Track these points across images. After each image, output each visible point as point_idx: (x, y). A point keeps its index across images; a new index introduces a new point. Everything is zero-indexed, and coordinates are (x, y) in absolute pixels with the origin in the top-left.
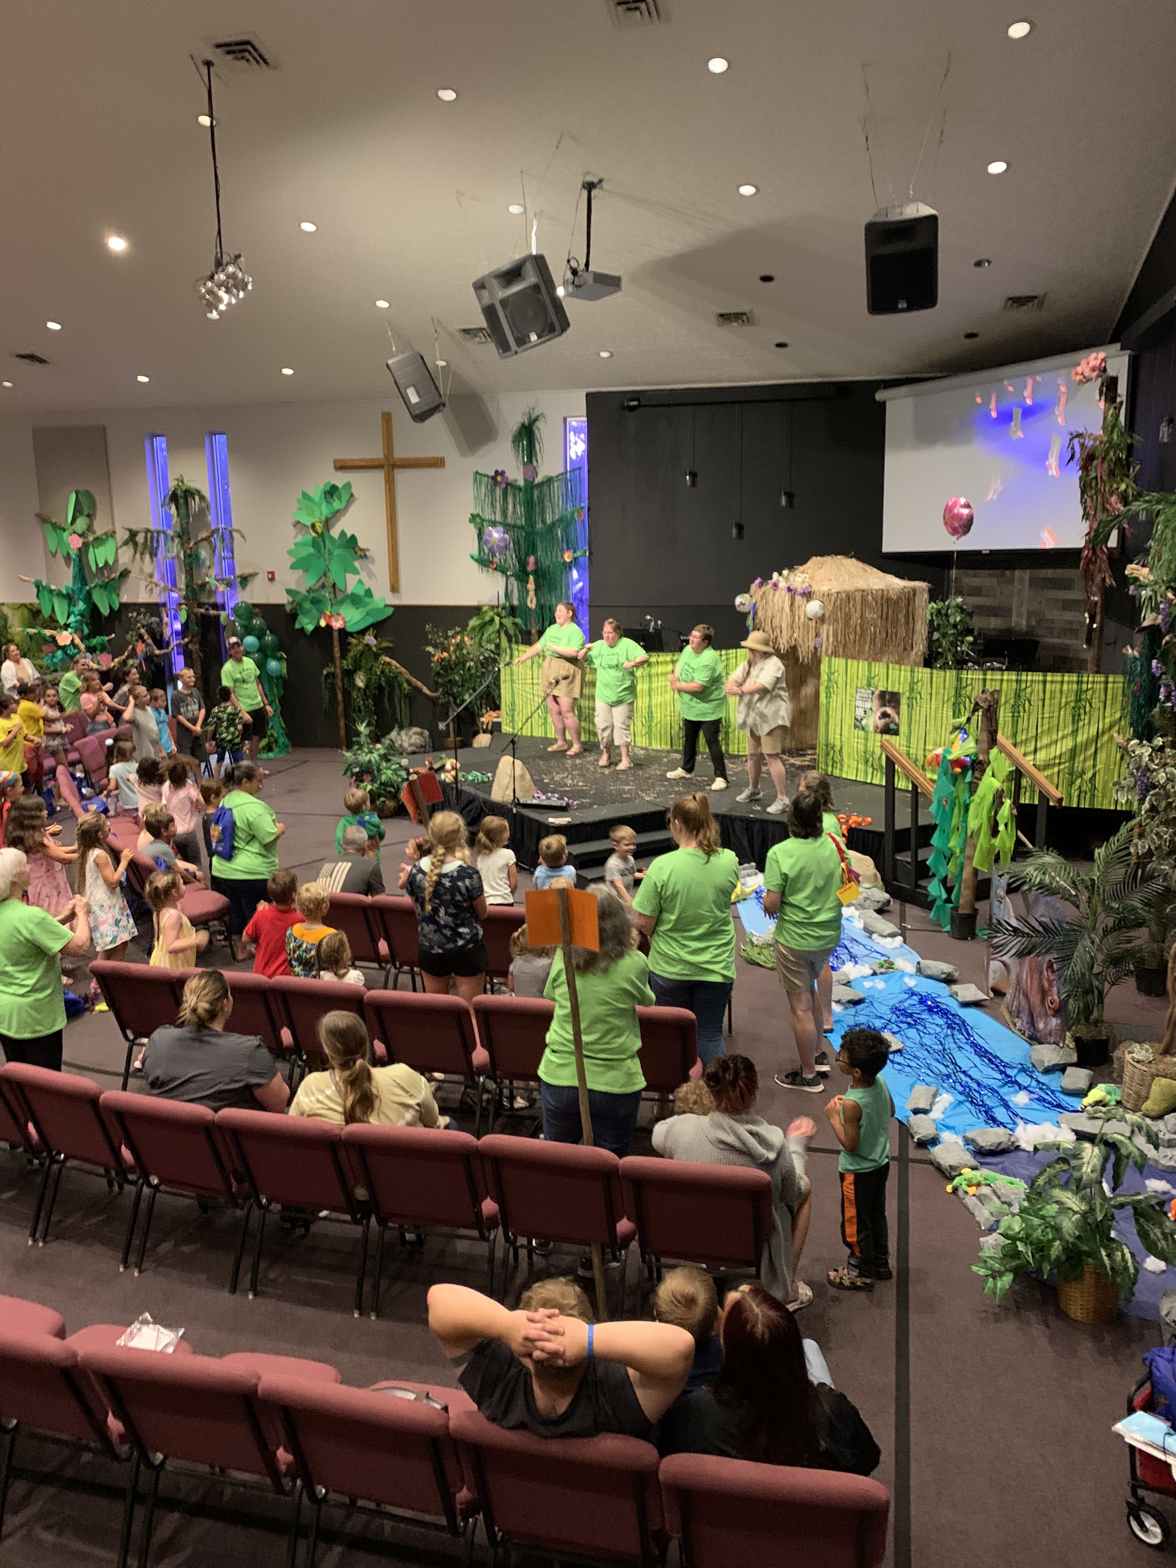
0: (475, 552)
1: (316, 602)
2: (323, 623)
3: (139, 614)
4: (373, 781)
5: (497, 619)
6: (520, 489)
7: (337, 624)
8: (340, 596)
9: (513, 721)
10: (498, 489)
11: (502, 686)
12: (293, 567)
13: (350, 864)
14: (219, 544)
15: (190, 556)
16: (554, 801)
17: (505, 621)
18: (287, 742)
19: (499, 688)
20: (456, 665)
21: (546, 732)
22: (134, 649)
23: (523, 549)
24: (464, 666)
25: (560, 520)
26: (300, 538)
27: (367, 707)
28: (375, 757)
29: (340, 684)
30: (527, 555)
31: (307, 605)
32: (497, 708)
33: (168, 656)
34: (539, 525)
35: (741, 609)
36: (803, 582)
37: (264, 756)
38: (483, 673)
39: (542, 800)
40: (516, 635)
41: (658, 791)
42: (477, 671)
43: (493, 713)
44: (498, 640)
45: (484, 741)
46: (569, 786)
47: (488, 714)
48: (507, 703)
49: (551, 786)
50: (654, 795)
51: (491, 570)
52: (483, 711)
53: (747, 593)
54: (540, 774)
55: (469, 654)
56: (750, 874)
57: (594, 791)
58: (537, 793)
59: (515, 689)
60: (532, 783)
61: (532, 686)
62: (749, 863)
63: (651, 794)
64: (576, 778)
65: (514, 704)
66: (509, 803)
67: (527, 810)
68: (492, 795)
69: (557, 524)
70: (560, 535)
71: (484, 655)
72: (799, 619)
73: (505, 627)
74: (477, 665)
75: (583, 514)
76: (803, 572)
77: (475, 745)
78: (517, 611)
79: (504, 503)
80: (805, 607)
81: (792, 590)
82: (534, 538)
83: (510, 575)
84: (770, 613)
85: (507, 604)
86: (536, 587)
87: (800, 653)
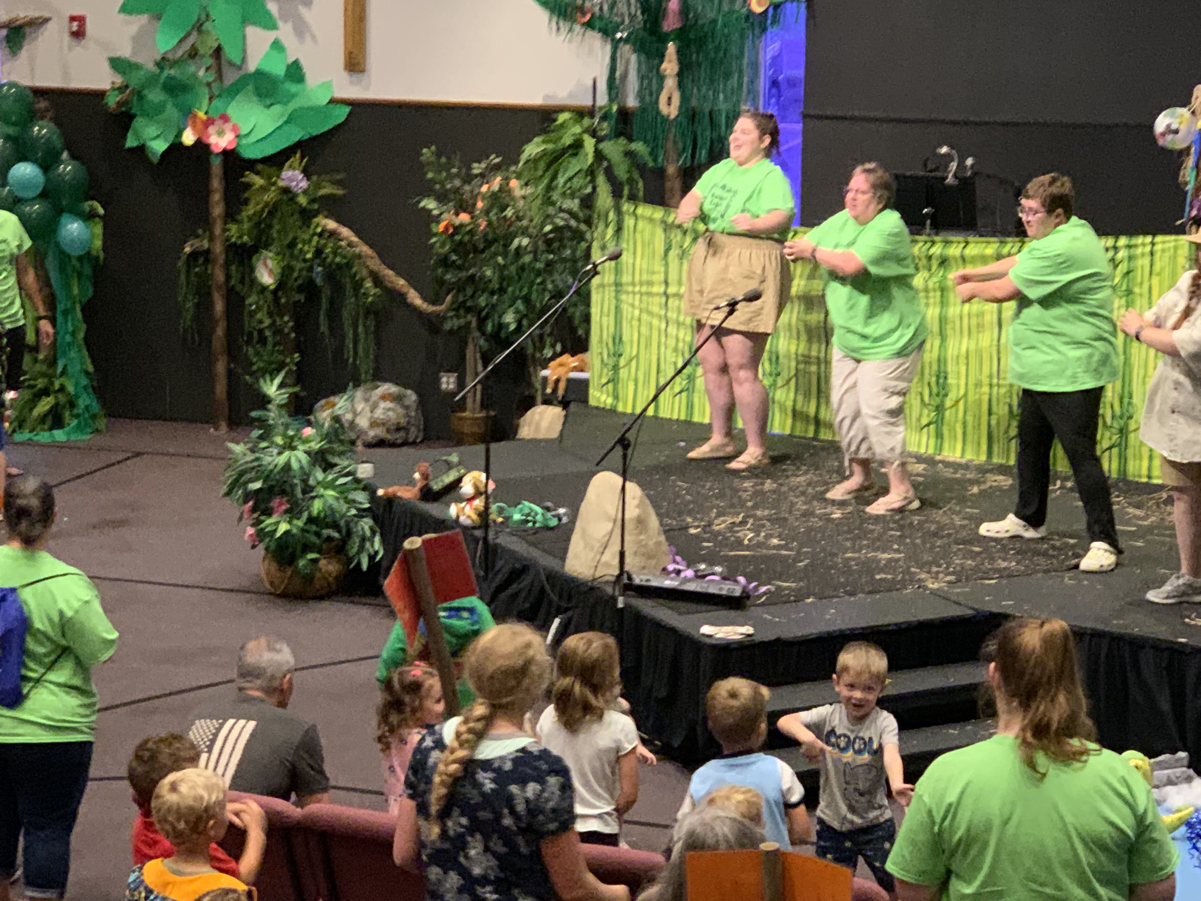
1: (175, 88)
2: (189, 138)
4: (293, 512)
5: (589, 143)
7: (220, 141)
8: (231, 77)
9: (614, 380)
11: (595, 297)
12: (126, 7)
13: (252, 724)
16: (714, 585)
17: (607, 147)
18: (96, 407)
19: (587, 303)
20: (489, 244)
21: (690, 406)
24: (506, 246)
27: (278, 331)
28: (298, 458)
29: (220, 276)
31: (155, 96)
32: (579, 345)
35: (1169, 142)
37: (44, 437)
38: (549, 264)
39: (686, 580)
40: (631, 181)
41: (958, 568)
42: (536, 259)
43: (571, 359)
44: (589, 190)
45: (545, 424)
46: (748, 548)
47: (559, 360)
48: (605, 336)
49: (706, 544)
50: (949, 578)
51: (577, 28)
52: (545, 352)
53: (1184, 105)
54: (680, 514)
55: (519, 219)
56: (1174, 778)
57: (807, 561)
58: (674, 561)
59: (624, 307)
60: (662, 538)
61: (664, 299)
62: (1174, 752)
63: (941, 576)
64: (763, 526)
65: (621, 339)
66: (607, 582)
67: (650, 603)
68: (568, 561)
71: (552, 223)
73: (608, 160)
74: (535, 244)
77: (525, 432)
78: (636, 122)
83: (621, 39)
85: (614, 108)
86: (681, 69)
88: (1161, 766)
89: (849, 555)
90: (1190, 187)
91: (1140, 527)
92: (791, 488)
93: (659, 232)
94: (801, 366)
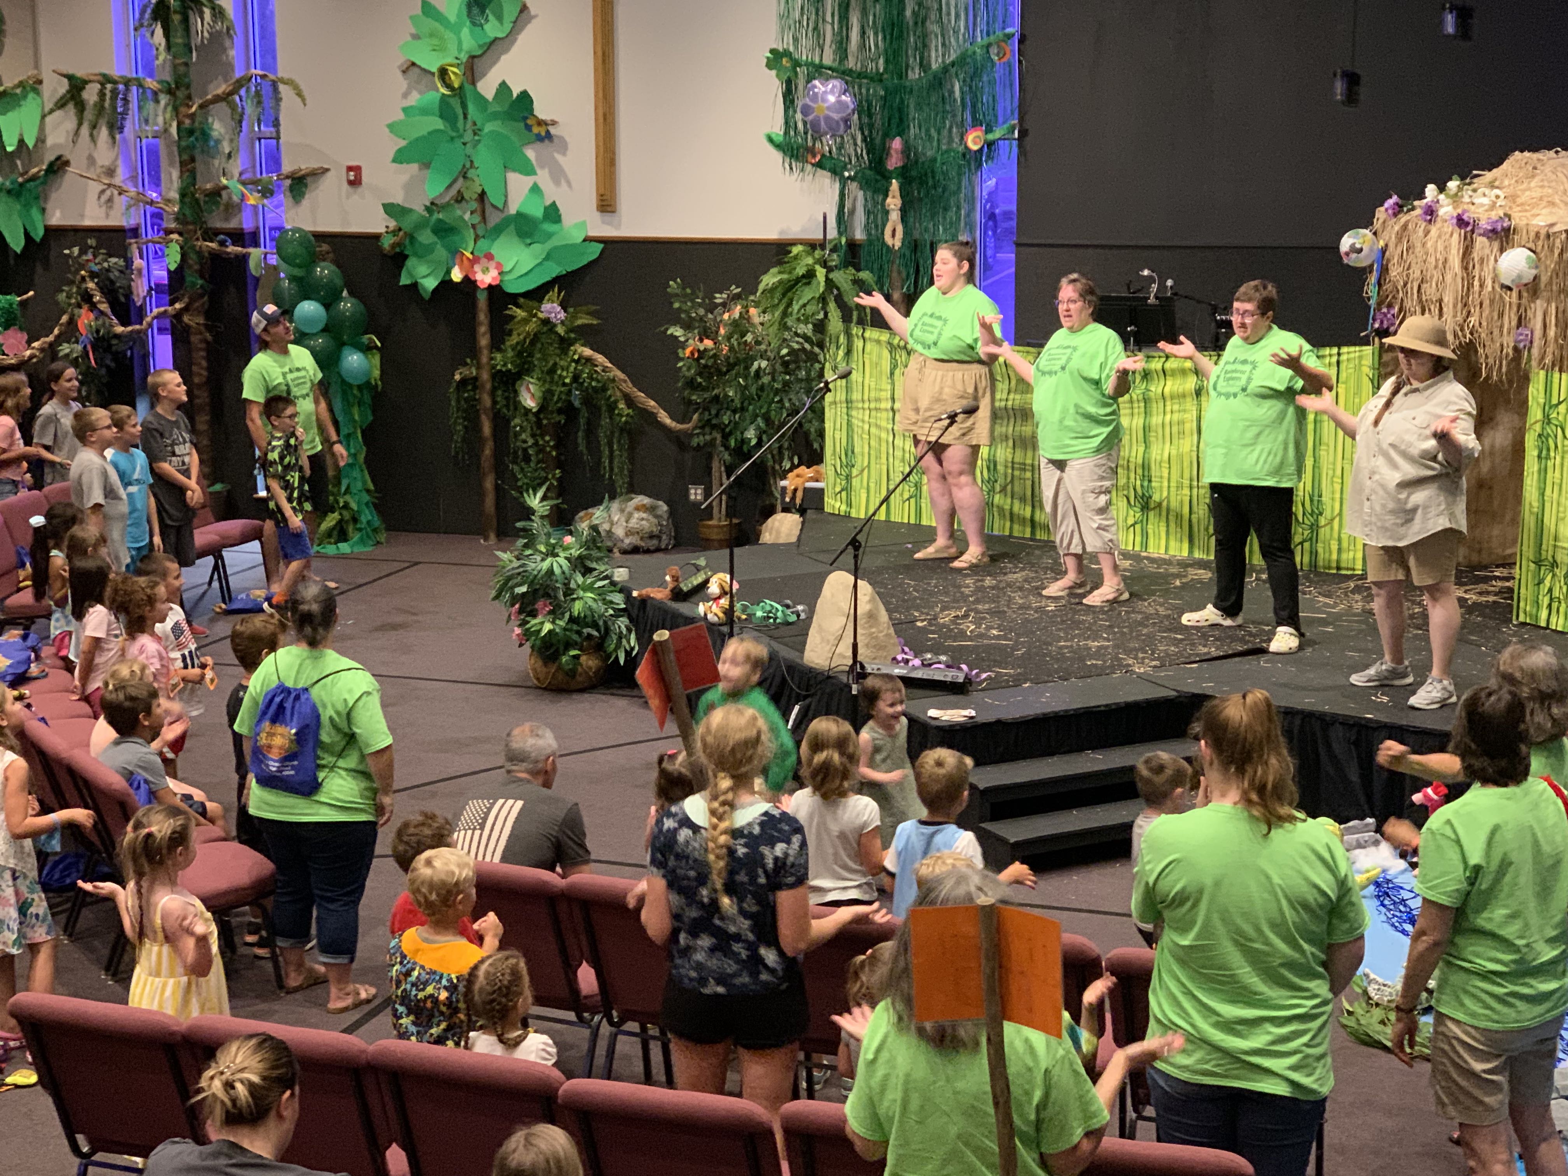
0: (778, 130)
1: (443, 230)
2: (457, 276)
3: (83, 252)
4: (555, 613)
5: (821, 272)
7: (485, 278)
8: (494, 219)
9: (847, 489)
11: (828, 414)
12: (400, 157)
13: (520, 804)
14: (250, 109)
15: (191, 132)
16: (939, 673)
17: (835, 276)
18: (377, 522)
19: (820, 418)
20: (731, 366)
21: (919, 513)
22: (72, 322)
23: (878, 121)
24: (747, 368)
25: (962, 61)
26: (414, 99)
27: (541, 450)
28: (560, 564)
29: (487, 401)
30: (887, 136)
31: (426, 237)
32: (815, 458)
33: (139, 339)
34: (914, 74)
35: (1353, 260)
36: (1493, 206)
37: (330, 549)
38: (786, 384)
39: (914, 668)
41: (1163, 654)
42: (774, 379)
43: (807, 470)
44: (821, 316)
45: (784, 530)
46: (970, 639)
47: (796, 471)
48: (838, 449)
49: (931, 636)
50: (1154, 663)
51: (809, 167)
52: (784, 464)
53: (1366, 227)
54: (908, 609)
55: (758, 343)
56: (1362, 842)
57: (1024, 650)
58: (903, 651)
59: (855, 421)
60: (892, 631)
62: (1362, 818)
63: (1147, 661)
64: (984, 618)
65: (853, 452)
66: (843, 672)
68: (806, 653)
69: (953, 70)
70: (957, 94)
71: (788, 346)
72: (1481, 286)
73: (838, 289)
74: (773, 366)
75: (1008, 49)
76: (1492, 185)
77: (767, 537)
78: (863, 253)
79: (841, 28)
80: (1496, 261)
81: (1468, 224)
82: (902, 101)
83: (849, 178)
84: (1417, 274)
85: (843, 241)
86: (904, 204)
87: (1482, 360)
88: (1351, 831)
89: (1062, 644)
90: (1373, 302)
91: (1328, 614)
92: (1009, 585)
93: (886, 354)
94: (1017, 473)
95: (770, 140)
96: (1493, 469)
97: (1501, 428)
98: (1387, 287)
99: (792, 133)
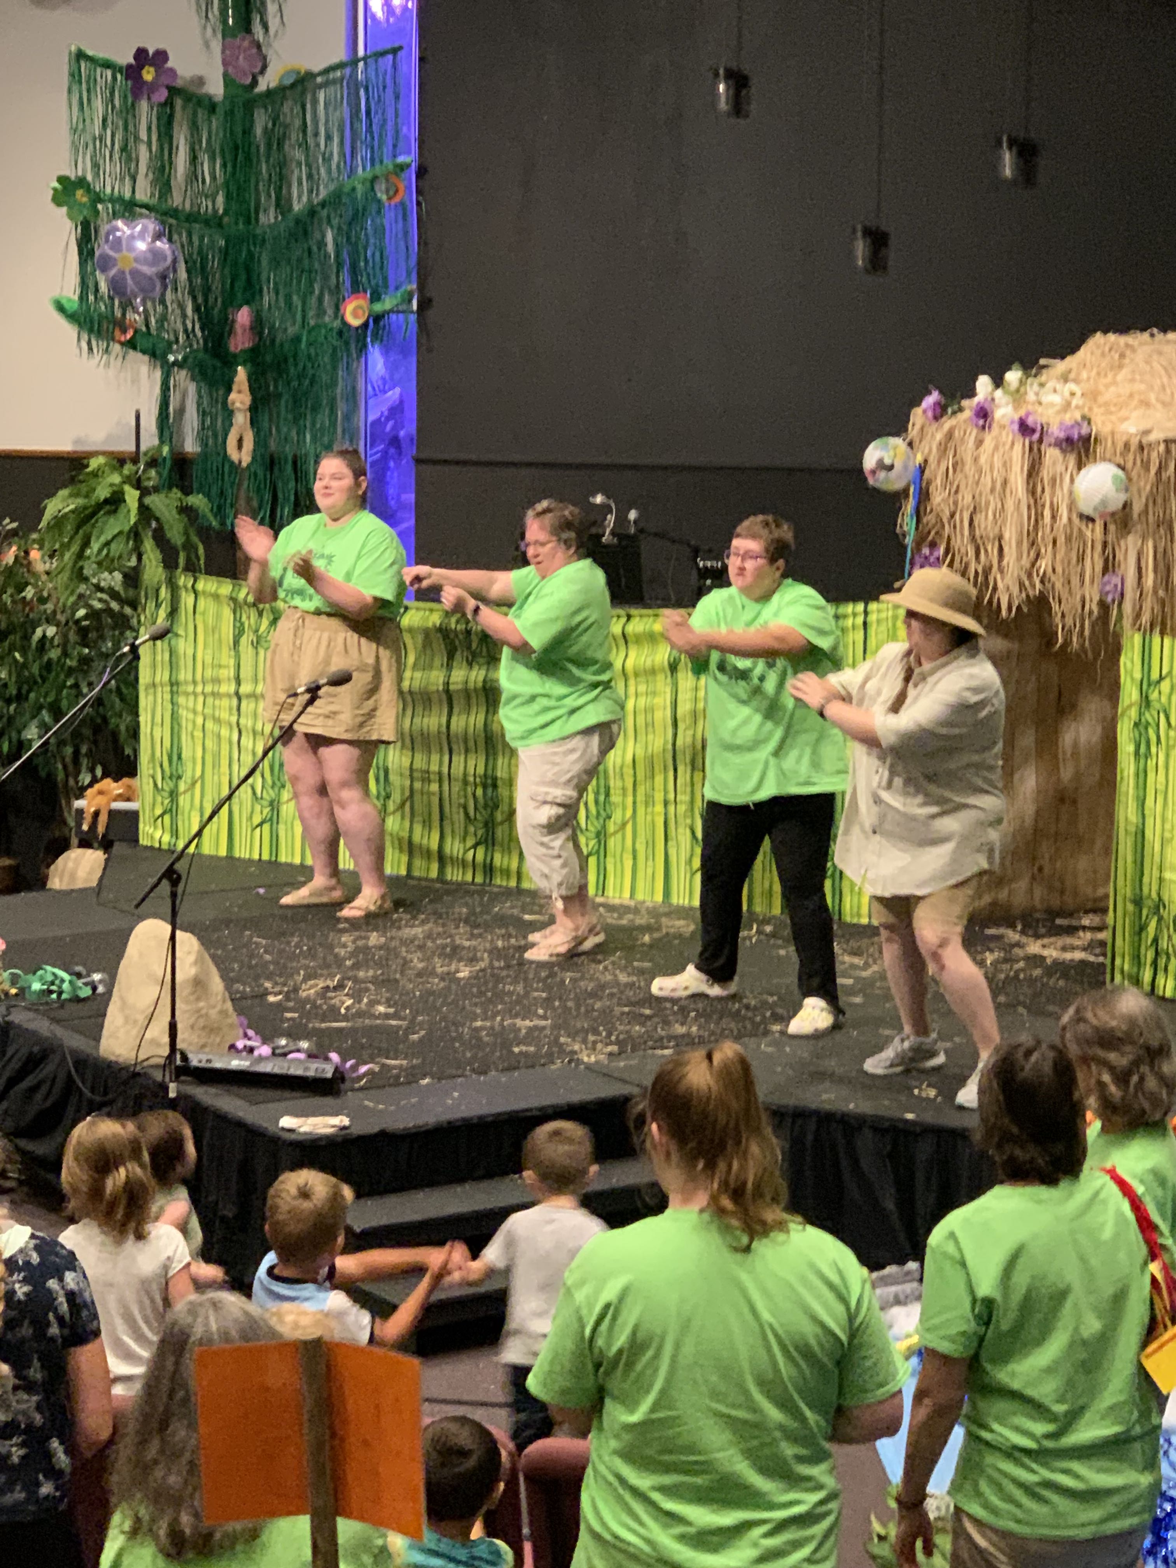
0: (70, 292)
5: (132, 496)
6: (212, 107)
9: (172, 810)
10: (144, 106)
11: (144, 701)
16: (297, 1065)
17: (155, 501)
19: (134, 709)
20: (3, 635)
21: (275, 845)
23: (217, 285)
24: (27, 637)
25: (335, 200)
30: (231, 302)
32: (125, 767)
34: (269, 217)
35: (882, 482)
36: (1067, 406)
38: (85, 661)
39: (261, 1058)
40: (188, 546)
41: (621, 1037)
42: (65, 654)
43: (114, 785)
44: (133, 562)
45: (82, 873)
46: (345, 1018)
47: (97, 786)
48: (158, 754)
49: (289, 1015)
50: (610, 1049)
51: (116, 348)
52: (81, 777)
53: (897, 434)
54: (257, 978)
55: (43, 600)
56: (902, 1297)
57: (423, 1033)
58: (246, 1035)
59: (183, 713)
60: (229, 1005)
61: (235, 701)
62: (902, 1262)
63: (599, 1046)
64: (367, 990)
65: (179, 757)
66: (156, 1066)
67: (212, 1090)
68: (103, 1041)
69: (324, 213)
70: (330, 248)
71: (88, 606)
72: (1054, 517)
73: (157, 520)
74: (65, 636)
75: (402, 187)
76: (1065, 378)
77: (56, 882)
78: (196, 471)
79: (162, 149)
80: (1072, 480)
81: (1033, 431)
82: (251, 255)
83: (175, 363)
84: (968, 499)
85: (166, 450)
86: (254, 400)
87: (1058, 619)
88: (885, 1282)
89: (479, 1024)
90: (909, 540)
91: (858, 979)
92: (404, 942)
93: (227, 613)
94: (417, 785)
95: (60, 308)
96: (1077, 776)
97: (1087, 719)
98: (929, 519)
99: (91, 298)
